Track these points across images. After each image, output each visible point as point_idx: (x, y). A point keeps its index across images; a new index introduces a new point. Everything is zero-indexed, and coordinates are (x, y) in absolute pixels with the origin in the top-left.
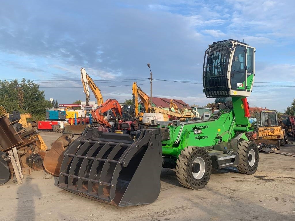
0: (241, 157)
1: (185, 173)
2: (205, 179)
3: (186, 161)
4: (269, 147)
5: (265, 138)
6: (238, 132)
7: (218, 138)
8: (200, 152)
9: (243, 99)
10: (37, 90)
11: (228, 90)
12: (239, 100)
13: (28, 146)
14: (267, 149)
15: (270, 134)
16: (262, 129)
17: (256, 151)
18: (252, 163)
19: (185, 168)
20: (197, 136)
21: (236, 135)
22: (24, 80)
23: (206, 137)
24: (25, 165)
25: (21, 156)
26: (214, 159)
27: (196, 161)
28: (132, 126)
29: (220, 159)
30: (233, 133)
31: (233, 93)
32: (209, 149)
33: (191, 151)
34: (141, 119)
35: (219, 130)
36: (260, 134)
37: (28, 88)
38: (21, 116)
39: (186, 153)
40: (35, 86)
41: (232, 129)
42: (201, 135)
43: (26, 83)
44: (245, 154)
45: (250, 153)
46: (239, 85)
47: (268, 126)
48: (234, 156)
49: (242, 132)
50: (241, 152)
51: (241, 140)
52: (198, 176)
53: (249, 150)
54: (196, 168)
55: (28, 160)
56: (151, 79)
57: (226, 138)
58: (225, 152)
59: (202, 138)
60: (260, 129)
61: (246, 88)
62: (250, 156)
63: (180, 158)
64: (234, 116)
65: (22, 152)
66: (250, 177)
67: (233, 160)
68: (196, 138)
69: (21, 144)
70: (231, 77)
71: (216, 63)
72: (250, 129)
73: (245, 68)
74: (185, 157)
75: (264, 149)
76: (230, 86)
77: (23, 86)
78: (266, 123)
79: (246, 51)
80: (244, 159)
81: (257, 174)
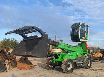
0: (85, 62)
1: (65, 68)
2: (72, 70)
3: (65, 64)
4: (97, 60)
5: (95, 57)
6: (84, 54)
7: (77, 56)
8: (70, 60)
9: (85, 43)
10: (16, 42)
11: (79, 39)
12: (84, 43)
13: (12, 59)
14: (96, 61)
15: (97, 55)
16: (94, 54)
17: (90, 60)
18: (89, 65)
19: (65, 66)
20: (69, 55)
21: (83, 55)
22: (12, 38)
23: (73, 56)
24: (11, 66)
25: (9, 63)
26: (75, 63)
27: (69, 63)
28: (49, 53)
29: (77, 63)
30: (82, 55)
31: (81, 40)
32: (74, 60)
33: (66, 60)
34: (52, 51)
35: (77, 53)
36: (94, 55)
37: (13, 41)
38: (10, 50)
39: (65, 61)
40: (15, 40)
41: (82, 53)
42: (70, 55)
43: (13, 39)
44: (86, 61)
45: (88, 61)
46: (83, 37)
47: (96, 53)
48: (82, 62)
49: (85, 54)
50: (85, 61)
51: (85, 56)
52: (69, 69)
53: (88, 60)
54: (69, 66)
55: (11, 64)
56: (55, 37)
57: (80, 56)
58: (79, 61)
59: (71, 56)
60: (93, 54)
61: (86, 38)
62: (88, 62)
63: (63, 62)
64: (82, 48)
65: (9, 62)
66: (88, 70)
67: (82, 63)
68: (69, 56)
69: (9, 59)
70: (80, 35)
71: (75, 30)
72: (88, 53)
73: (85, 32)
74: (64, 62)
75: (95, 61)
76: (80, 38)
77: (11, 41)
78: (96, 52)
79: (85, 26)
80: (86, 63)
81: (91, 68)
